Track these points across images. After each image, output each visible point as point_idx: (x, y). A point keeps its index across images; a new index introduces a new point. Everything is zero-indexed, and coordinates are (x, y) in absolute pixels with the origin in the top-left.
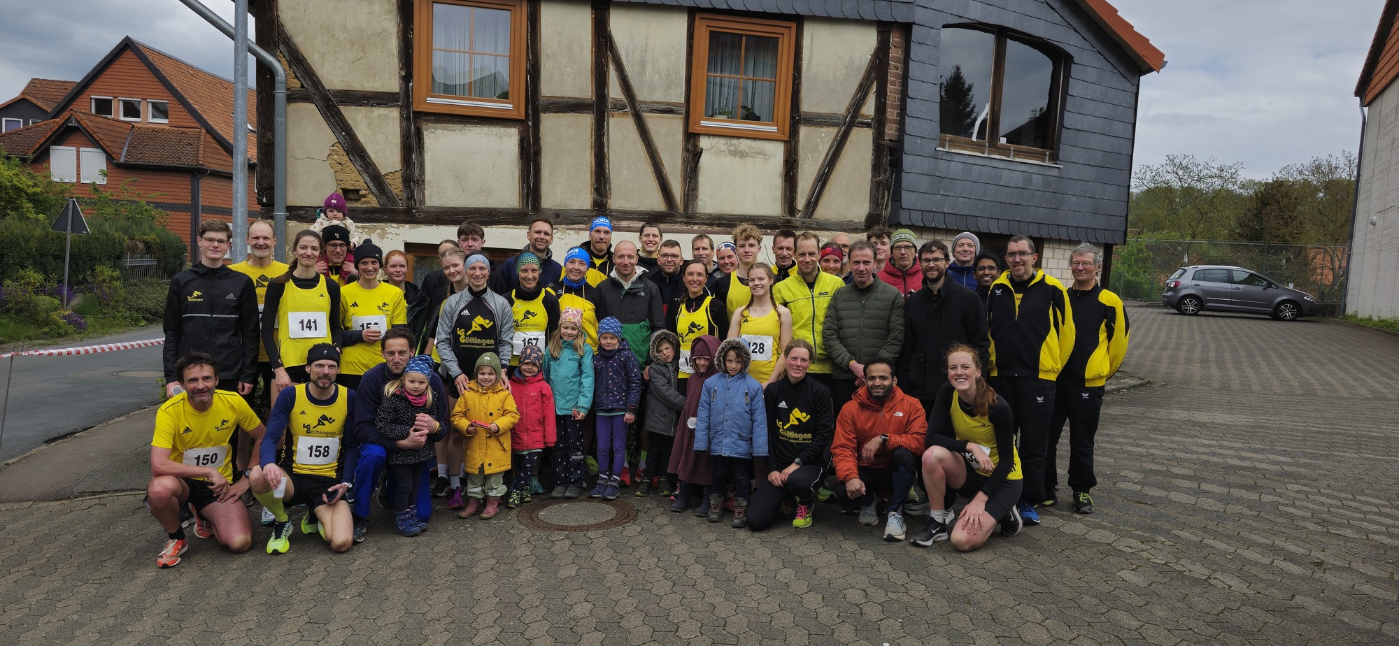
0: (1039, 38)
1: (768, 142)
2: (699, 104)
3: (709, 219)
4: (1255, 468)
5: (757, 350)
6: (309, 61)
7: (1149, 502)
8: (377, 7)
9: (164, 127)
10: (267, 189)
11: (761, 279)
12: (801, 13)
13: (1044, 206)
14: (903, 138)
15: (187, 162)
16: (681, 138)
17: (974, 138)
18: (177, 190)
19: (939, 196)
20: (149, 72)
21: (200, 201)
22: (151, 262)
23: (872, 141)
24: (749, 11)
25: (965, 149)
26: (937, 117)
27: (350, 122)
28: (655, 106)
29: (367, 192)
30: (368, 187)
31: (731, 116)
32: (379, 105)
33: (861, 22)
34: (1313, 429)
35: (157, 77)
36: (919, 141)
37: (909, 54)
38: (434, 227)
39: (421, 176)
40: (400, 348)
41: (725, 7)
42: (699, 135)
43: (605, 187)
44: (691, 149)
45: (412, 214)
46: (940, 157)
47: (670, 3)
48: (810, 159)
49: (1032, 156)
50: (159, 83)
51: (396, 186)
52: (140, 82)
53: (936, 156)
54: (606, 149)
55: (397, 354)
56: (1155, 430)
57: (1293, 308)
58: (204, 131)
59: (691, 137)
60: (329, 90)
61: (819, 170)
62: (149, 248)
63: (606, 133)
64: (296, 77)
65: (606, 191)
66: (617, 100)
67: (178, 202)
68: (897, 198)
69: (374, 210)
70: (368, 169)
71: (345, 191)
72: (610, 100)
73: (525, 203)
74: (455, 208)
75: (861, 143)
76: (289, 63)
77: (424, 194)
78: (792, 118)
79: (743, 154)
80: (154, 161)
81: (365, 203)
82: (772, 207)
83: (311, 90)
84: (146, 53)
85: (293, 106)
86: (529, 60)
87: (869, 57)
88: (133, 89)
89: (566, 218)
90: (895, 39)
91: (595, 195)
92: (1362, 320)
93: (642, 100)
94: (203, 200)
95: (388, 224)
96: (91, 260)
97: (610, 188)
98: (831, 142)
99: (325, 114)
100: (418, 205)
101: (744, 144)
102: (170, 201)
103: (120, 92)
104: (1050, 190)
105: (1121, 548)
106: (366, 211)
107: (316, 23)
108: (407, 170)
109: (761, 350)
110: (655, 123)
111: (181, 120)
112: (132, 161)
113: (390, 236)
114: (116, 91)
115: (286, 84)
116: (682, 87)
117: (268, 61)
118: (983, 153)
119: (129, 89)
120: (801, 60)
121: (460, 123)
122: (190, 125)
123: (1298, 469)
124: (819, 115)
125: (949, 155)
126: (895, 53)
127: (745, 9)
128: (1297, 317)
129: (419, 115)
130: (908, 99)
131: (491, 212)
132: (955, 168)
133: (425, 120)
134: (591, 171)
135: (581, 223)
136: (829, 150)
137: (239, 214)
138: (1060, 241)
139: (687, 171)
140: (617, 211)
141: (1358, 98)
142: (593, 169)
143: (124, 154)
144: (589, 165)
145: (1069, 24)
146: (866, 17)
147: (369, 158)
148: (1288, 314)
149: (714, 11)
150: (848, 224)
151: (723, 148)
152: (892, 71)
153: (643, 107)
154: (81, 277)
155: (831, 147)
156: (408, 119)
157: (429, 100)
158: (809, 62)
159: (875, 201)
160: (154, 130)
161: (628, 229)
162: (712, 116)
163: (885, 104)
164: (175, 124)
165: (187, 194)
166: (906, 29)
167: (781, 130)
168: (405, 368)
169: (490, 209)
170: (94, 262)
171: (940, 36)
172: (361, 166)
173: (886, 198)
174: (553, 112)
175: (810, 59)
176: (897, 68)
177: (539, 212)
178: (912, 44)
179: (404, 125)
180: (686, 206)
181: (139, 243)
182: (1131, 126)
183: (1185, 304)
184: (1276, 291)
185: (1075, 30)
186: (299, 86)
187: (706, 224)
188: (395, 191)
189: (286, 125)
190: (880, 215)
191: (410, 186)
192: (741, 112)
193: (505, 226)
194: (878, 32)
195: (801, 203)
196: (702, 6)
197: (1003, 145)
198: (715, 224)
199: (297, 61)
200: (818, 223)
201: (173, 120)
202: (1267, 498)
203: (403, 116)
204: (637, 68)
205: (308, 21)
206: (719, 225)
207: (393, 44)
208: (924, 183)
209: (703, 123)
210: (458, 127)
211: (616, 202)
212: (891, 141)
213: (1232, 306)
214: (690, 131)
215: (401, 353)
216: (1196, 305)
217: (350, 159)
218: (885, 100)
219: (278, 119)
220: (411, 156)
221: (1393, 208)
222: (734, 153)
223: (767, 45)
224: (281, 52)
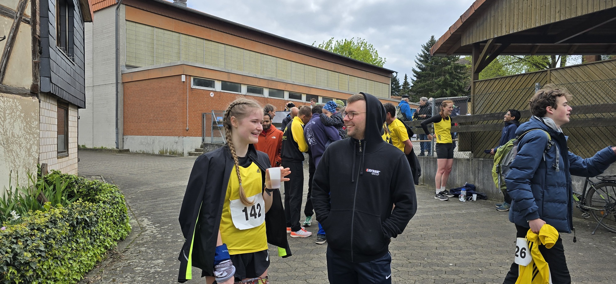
14: (49, 36)
23: (31, 34)
26: (55, 27)
36: (52, 39)
46: (57, 52)
75: (26, 34)
98: (10, 28)
132: (59, 60)
150: (22, 90)
159: (34, 75)
163: (35, 11)
173: (39, 74)
190: (38, 85)
200: (5, 88)
208: (55, 67)
212: (38, 36)
218: (36, 8)
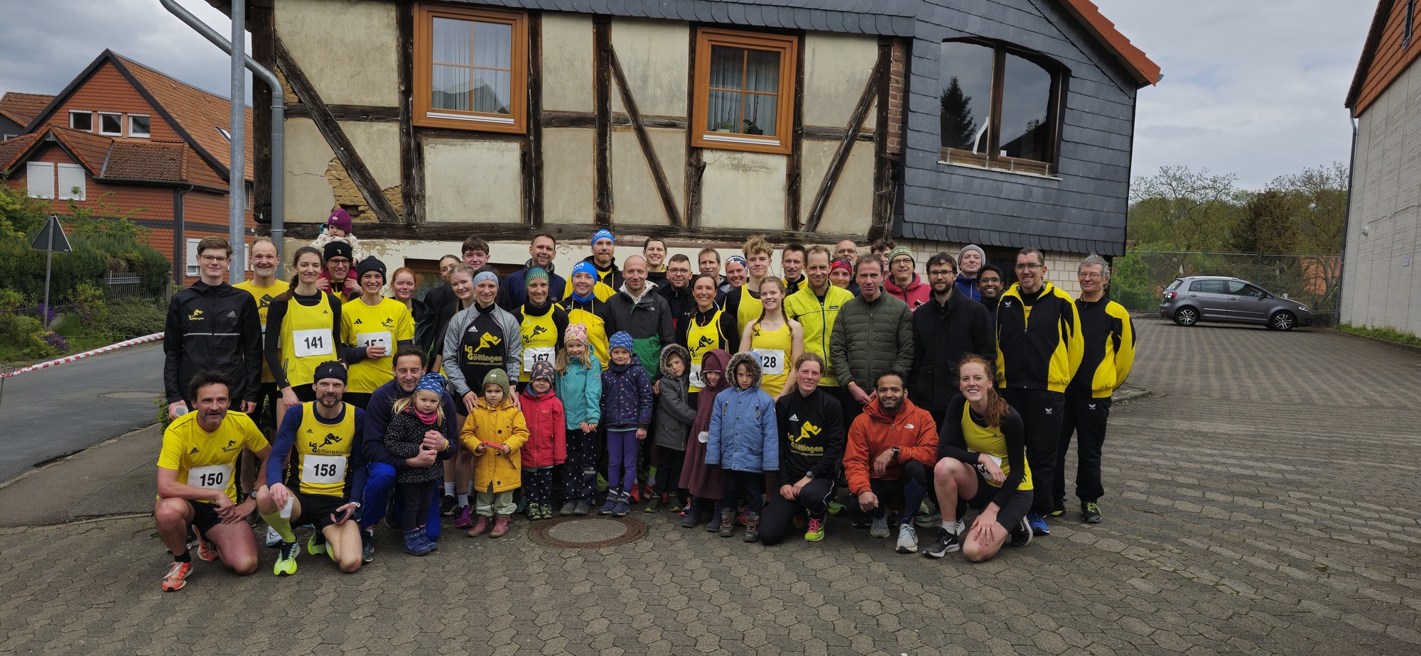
0: (1037, 52)
1: (770, 156)
2: (702, 119)
3: (713, 233)
4: (1257, 477)
5: (769, 364)
6: (307, 75)
7: (1156, 512)
8: (376, 22)
9: (145, 141)
10: (264, 205)
11: (773, 293)
12: (803, 27)
13: (1044, 218)
14: (905, 151)
15: (170, 177)
16: (684, 152)
17: (975, 152)
18: (159, 206)
19: (941, 209)
20: (130, 85)
21: (183, 217)
22: (134, 280)
23: (874, 154)
24: (751, 25)
25: (966, 162)
26: (939, 131)
27: (349, 136)
28: (658, 121)
29: (366, 208)
30: (368, 203)
31: (734, 130)
32: (378, 120)
33: (862, 36)
34: (1312, 437)
35: (138, 90)
36: (921, 154)
37: (910, 68)
38: (435, 243)
39: (421, 191)
40: (412, 366)
41: (726, 21)
42: (702, 149)
43: (608, 201)
44: (694, 163)
45: (412, 230)
46: (942, 170)
47: (672, 18)
48: (813, 173)
49: (1032, 169)
50: (140, 97)
51: (396, 202)
52: (121, 96)
53: (937, 169)
54: (608, 164)
55: (409, 371)
56: (1157, 440)
57: (1288, 319)
58: (187, 145)
59: (694, 151)
60: (327, 105)
61: (822, 184)
62: (131, 265)
63: (608, 147)
64: (294, 92)
65: (609, 205)
66: (619, 114)
67: (161, 218)
68: (899, 211)
69: (374, 226)
70: (367, 184)
71: (343, 206)
72: (612, 114)
73: (527, 218)
74: (456, 223)
75: (864, 157)
76: (287, 78)
77: (424, 210)
78: (795, 131)
79: (746, 168)
80: (136, 176)
81: (364, 218)
82: (776, 221)
83: (309, 105)
84: (127, 66)
85: (291, 121)
86: (530, 74)
87: (871, 71)
88: (113, 103)
89: (568, 233)
90: (896, 53)
91: (598, 209)
92: (1356, 330)
93: (645, 114)
94: (186, 217)
95: (388, 240)
96: (72, 279)
97: (612, 202)
98: (833, 155)
99: (324, 129)
100: (418, 221)
101: (747, 158)
102: (152, 218)
103: (99, 106)
104: (1051, 202)
105: (1131, 556)
106: (365, 227)
107: (314, 37)
108: (407, 185)
109: (773, 364)
110: (657, 137)
111: (162, 135)
112: (112, 177)
113: (389, 252)
114: (95, 105)
115: (284, 99)
116: (684, 101)
117: (265, 75)
118: (984, 166)
119: (109, 102)
120: (803, 74)
121: (461, 137)
122: (172, 139)
123: (1300, 477)
124: (821, 129)
125: (950, 167)
126: (896, 67)
127: (747, 23)
128: (1291, 327)
129: (419, 129)
130: (909, 113)
131: (493, 227)
132: (957, 181)
133: (425, 135)
134: (594, 185)
135: (583, 238)
136: (832, 164)
137: (236, 231)
138: (1061, 253)
139: (690, 185)
140: (620, 226)
141: (1349, 110)
142: (596, 183)
143: (104, 169)
144: (592, 179)
145: (1067, 38)
146: (867, 31)
147: (369, 173)
148: (1284, 324)
149: (716, 25)
151: (726, 162)
152: (893, 84)
153: (646, 121)
154: (61, 297)
155: (833, 161)
156: (408, 134)
157: (430, 114)
158: (811, 76)
159: (878, 214)
160: (135, 145)
161: (632, 244)
162: (714, 130)
163: (886, 117)
164: (157, 138)
165: (170, 211)
166: (907, 43)
167: (784, 144)
168: (417, 386)
169: (491, 224)
170: (75, 280)
171: (940, 50)
172: (360, 182)
173: (889, 211)
174: (555, 126)
175: (812, 73)
176: (898, 82)
177: (541, 227)
178: (913, 59)
179: (404, 140)
180: (690, 220)
181: (121, 261)
182: (1129, 139)
183: (1182, 315)
184: (1271, 301)
185: (1072, 44)
186: (297, 100)
187: (710, 238)
188: (395, 207)
189: (283, 140)
190: (883, 228)
191: (410, 202)
192: (742, 125)
193: (507, 241)
194: (879, 46)
195: (804, 217)
196: (703, 20)
197: (1003, 158)
198: (719, 238)
199: (294, 75)
200: (821, 237)
201: (155, 134)
202: (1270, 506)
203: (403, 131)
204: (639, 83)
205: (306, 35)
206: (723, 239)
207: (393, 58)
208: (926, 196)
209: (706, 137)
210: (458, 141)
211: (619, 216)
212: (893, 154)
213: (1229, 317)
214: (693, 145)
215: (413, 370)
216: (1193, 316)
217: (349, 175)
218: (887, 113)
219: (276, 135)
220: (411, 171)
221: (1385, 218)
222: (737, 167)
223: (768, 60)
224: (278, 67)
